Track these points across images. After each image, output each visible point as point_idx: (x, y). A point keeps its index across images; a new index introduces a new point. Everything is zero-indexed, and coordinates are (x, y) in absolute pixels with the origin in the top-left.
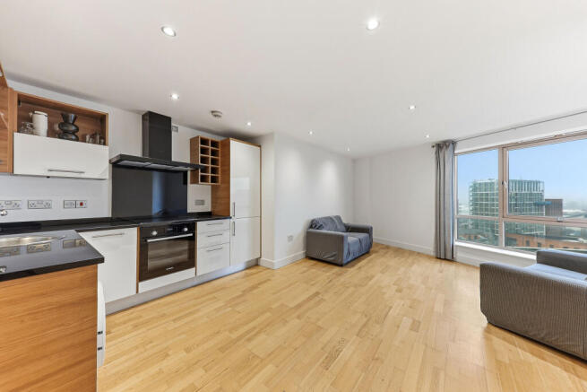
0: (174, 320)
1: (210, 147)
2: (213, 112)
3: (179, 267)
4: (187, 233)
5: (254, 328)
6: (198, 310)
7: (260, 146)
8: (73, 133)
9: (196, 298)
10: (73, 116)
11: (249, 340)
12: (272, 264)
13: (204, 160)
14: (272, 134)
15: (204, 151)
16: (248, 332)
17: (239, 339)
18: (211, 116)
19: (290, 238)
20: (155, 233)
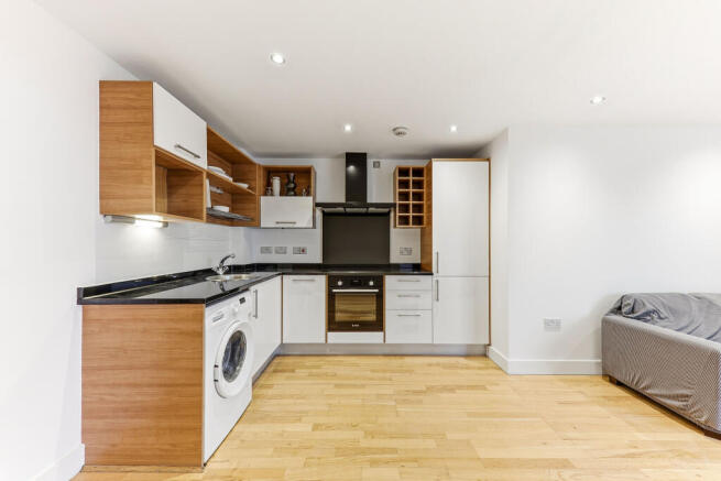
0: (337, 386)
1: (411, 178)
2: (394, 130)
3: (365, 326)
4: (373, 287)
5: (394, 451)
6: (363, 386)
7: (488, 160)
8: (293, 189)
9: (373, 371)
10: (292, 175)
11: (374, 463)
12: (506, 363)
13: (404, 196)
14: (504, 133)
15: (404, 184)
16: (383, 451)
17: (364, 451)
18: (393, 135)
19: (552, 325)
20: (340, 283)
